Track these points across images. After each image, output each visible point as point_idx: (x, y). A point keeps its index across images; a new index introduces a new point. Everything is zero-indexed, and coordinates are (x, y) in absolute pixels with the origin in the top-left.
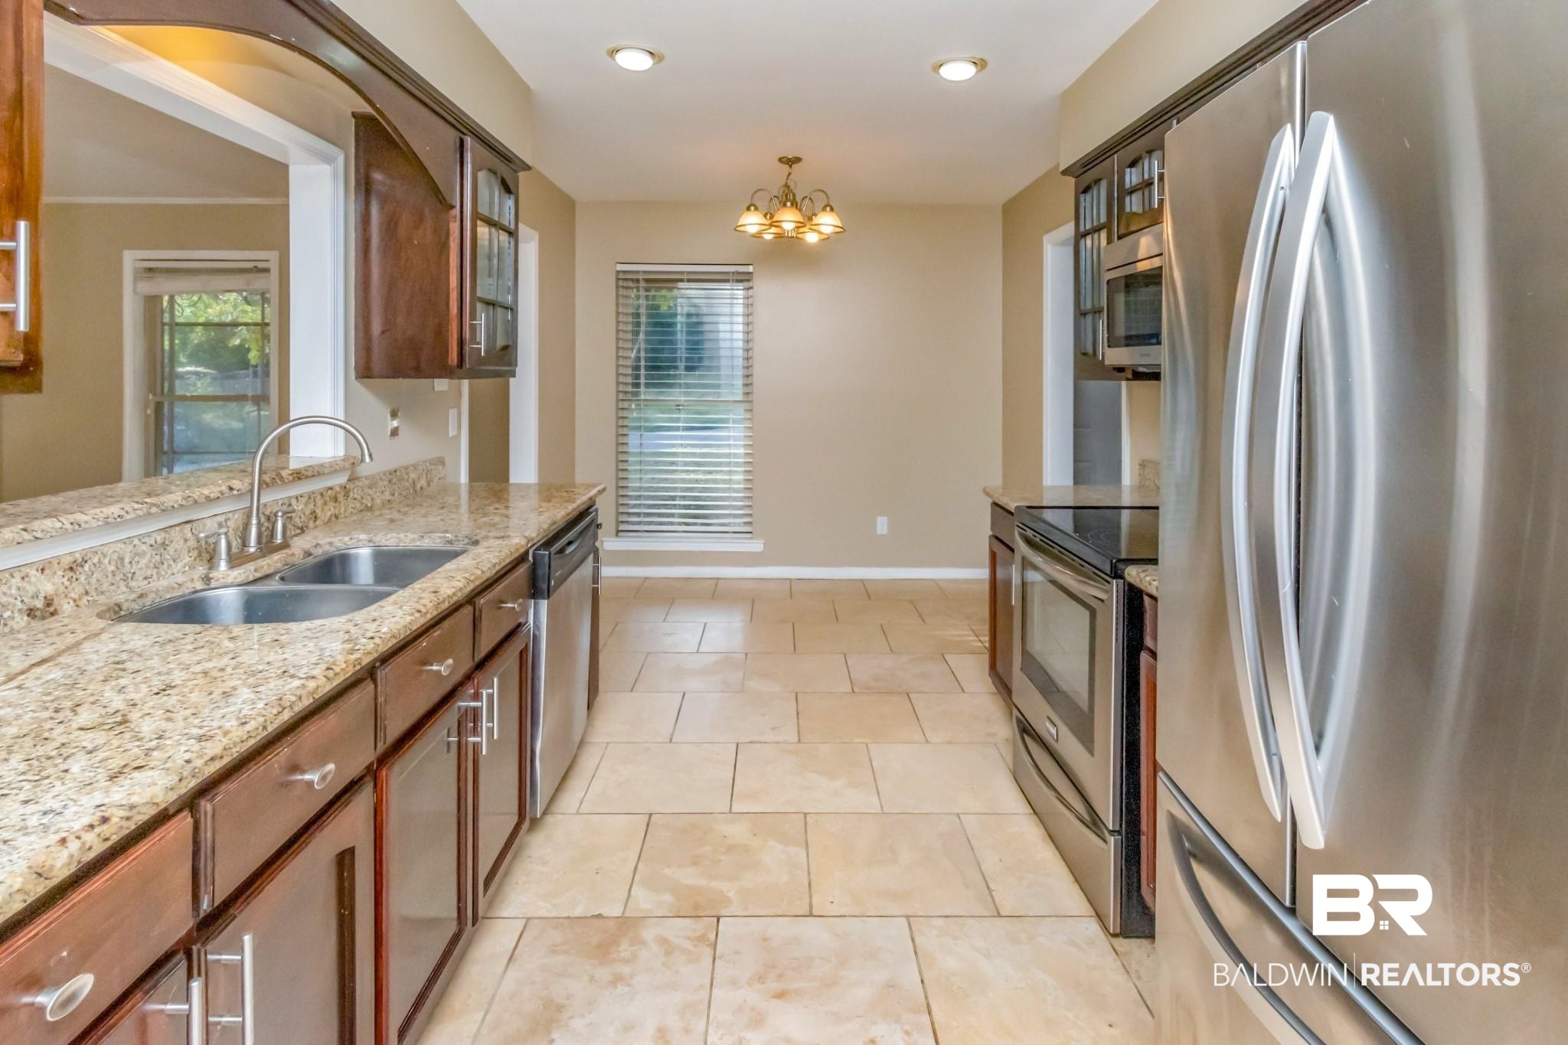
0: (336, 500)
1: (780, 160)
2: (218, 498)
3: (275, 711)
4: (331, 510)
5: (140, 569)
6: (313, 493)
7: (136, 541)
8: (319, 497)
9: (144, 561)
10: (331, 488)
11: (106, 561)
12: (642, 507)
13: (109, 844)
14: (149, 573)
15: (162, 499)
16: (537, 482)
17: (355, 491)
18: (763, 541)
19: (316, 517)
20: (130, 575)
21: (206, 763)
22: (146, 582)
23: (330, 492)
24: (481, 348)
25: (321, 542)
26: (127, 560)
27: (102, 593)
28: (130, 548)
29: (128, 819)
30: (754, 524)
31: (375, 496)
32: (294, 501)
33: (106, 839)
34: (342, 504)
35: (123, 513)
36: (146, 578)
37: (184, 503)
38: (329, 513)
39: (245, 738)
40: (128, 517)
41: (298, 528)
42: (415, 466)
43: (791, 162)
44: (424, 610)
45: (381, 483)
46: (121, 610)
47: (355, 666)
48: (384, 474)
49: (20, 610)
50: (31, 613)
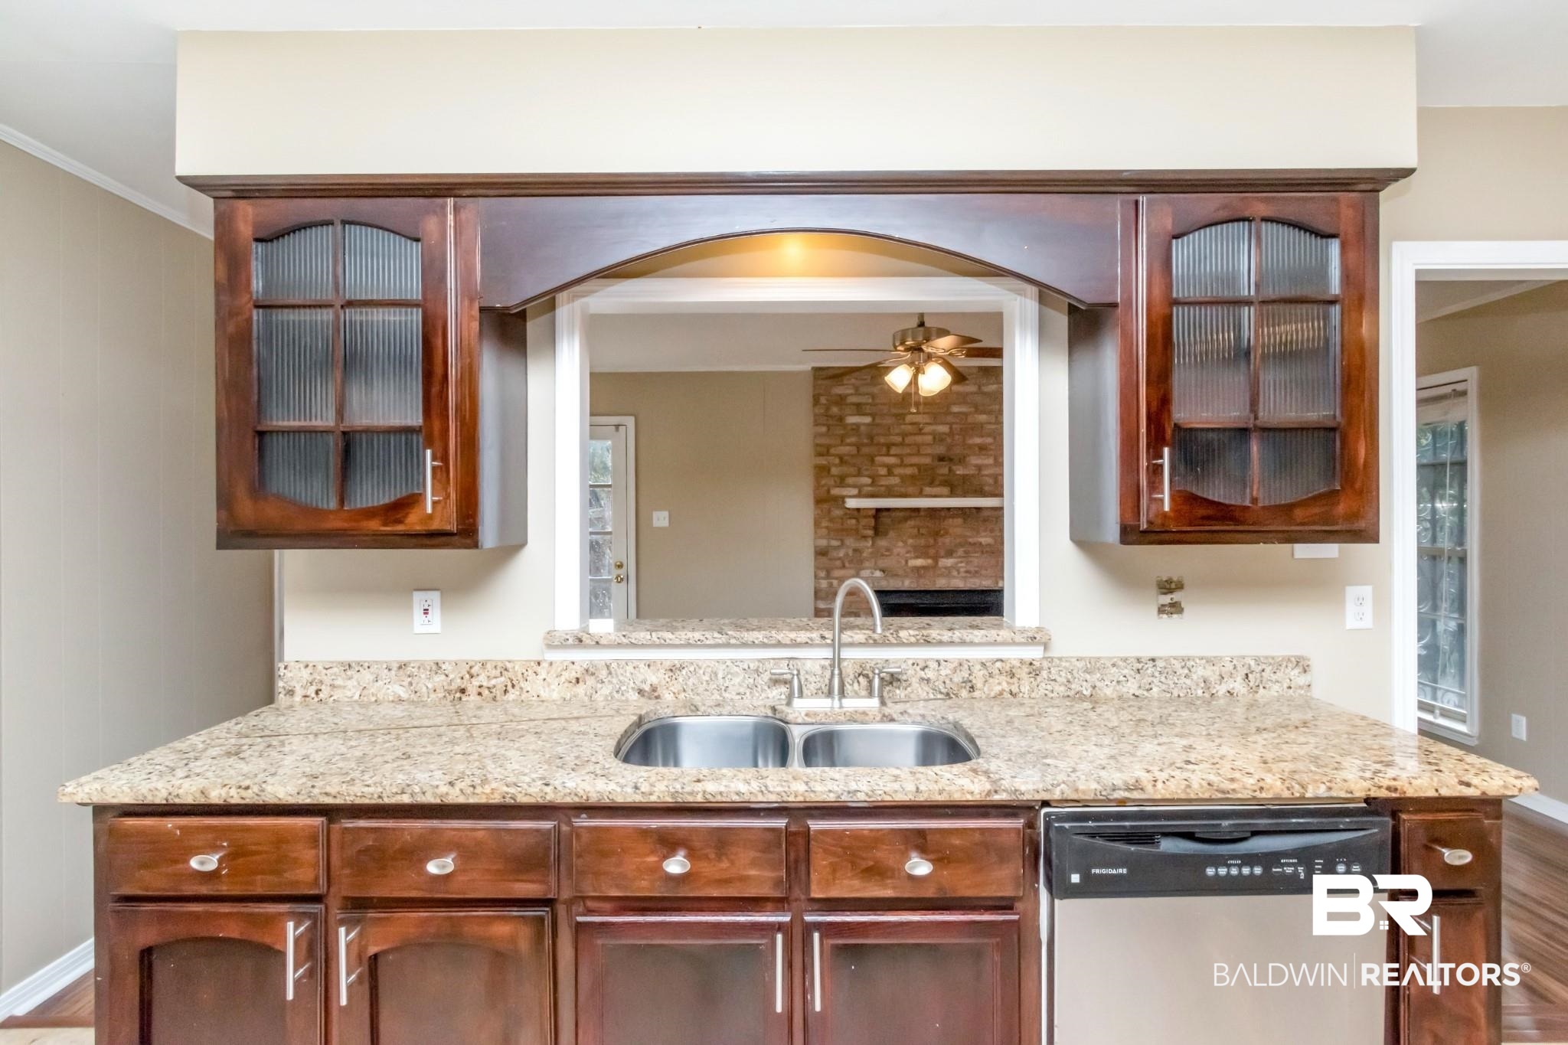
0: (1012, 675)
2: (807, 643)
4: (1000, 684)
5: (733, 685)
6: (968, 661)
7: (729, 663)
8: (978, 667)
9: (736, 680)
10: (1002, 661)
11: (701, 672)
13: (243, 802)
14: (742, 690)
17: (1054, 671)
19: (972, 687)
20: (723, 688)
22: (739, 697)
25: (910, 711)
26: (720, 675)
27: (698, 694)
28: (724, 667)
31: (1100, 685)
32: (933, 665)
34: (1025, 682)
35: (702, 638)
36: (739, 694)
37: (766, 641)
38: (999, 688)
40: (708, 642)
41: (941, 693)
42: (1210, 661)
45: (1113, 670)
46: (698, 710)
47: (504, 798)
48: (1125, 660)
49: (633, 688)
50: (641, 692)
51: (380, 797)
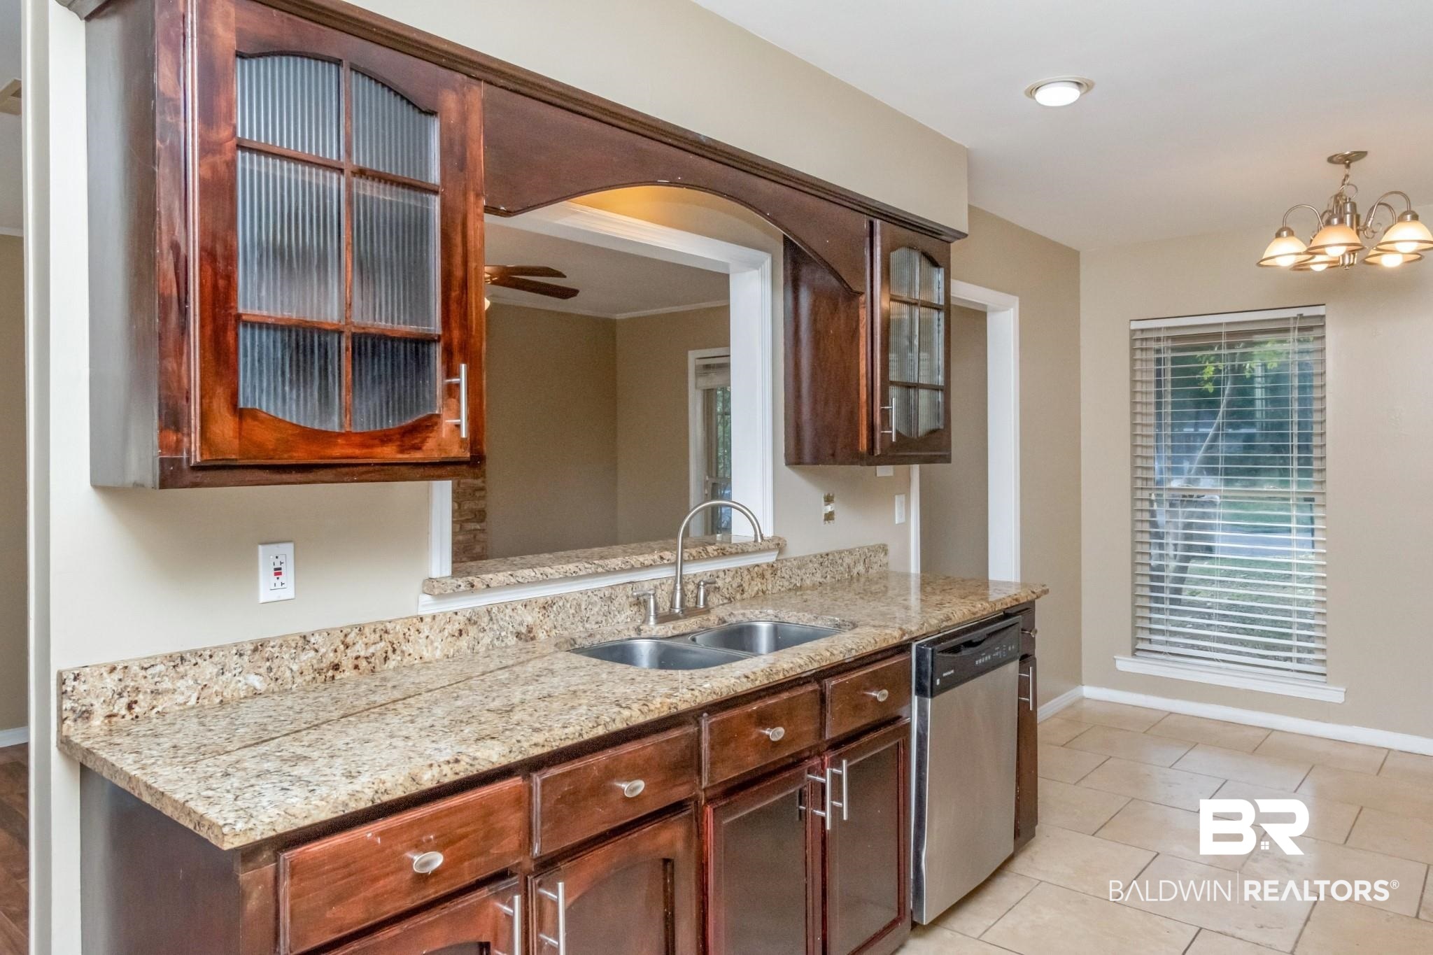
0: (763, 576)
1: (1331, 160)
2: (651, 565)
3: (591, 725)
4: (757, 586)
5: (593, 615)
6: (740, 568)
7: (590, 593)
8: (746, 572)
9: (596, 609)
10: (758, 566)
11: (568, 605)
12: (1213, 628)
14: (599, 619)
15: (607, 561)
16: (1019, 580)
17: (783, 570)
18: (1345, 690)
19: (743, 590)
20: (586, 619)
21: (530, 746)
22: (597, 626)
23: (756, 568)
24: (891, 434)
25: (735, 612)
26: (583, 607)
27: (566, 629)
28: (586, 598)
29: (471, 765)
30: (1328, 663)
31: (804, 577)
32: (721, 574)
33: (457, 774)
34: (769, 581)
36: (597, 623)
37: (623, 566)
38: (756, 589)
39: (563, 737)
40: (582, 573)
41: (726, 598)
42: (850, 552)
43: (1347, 160)
44: (752, 677)
45: (811, 565)
46: (575, 643)
47: (670, 709)
48: (815, 556)
49: (512, 632)
50: (518, 635)
51: (581, 735)
